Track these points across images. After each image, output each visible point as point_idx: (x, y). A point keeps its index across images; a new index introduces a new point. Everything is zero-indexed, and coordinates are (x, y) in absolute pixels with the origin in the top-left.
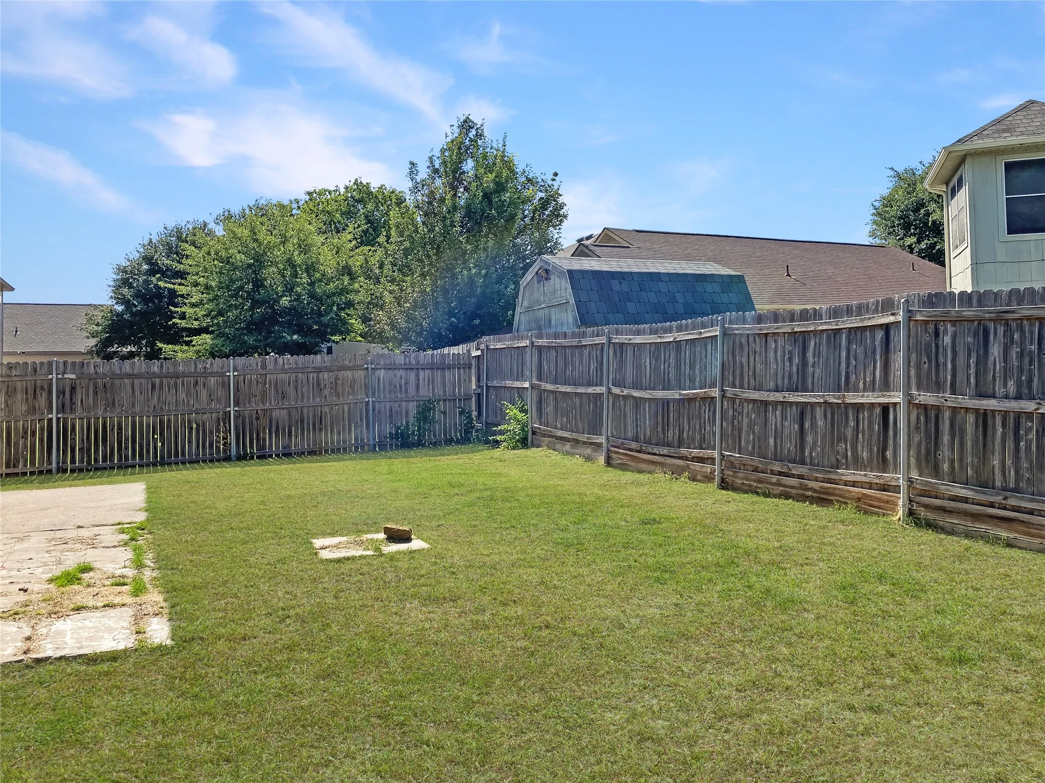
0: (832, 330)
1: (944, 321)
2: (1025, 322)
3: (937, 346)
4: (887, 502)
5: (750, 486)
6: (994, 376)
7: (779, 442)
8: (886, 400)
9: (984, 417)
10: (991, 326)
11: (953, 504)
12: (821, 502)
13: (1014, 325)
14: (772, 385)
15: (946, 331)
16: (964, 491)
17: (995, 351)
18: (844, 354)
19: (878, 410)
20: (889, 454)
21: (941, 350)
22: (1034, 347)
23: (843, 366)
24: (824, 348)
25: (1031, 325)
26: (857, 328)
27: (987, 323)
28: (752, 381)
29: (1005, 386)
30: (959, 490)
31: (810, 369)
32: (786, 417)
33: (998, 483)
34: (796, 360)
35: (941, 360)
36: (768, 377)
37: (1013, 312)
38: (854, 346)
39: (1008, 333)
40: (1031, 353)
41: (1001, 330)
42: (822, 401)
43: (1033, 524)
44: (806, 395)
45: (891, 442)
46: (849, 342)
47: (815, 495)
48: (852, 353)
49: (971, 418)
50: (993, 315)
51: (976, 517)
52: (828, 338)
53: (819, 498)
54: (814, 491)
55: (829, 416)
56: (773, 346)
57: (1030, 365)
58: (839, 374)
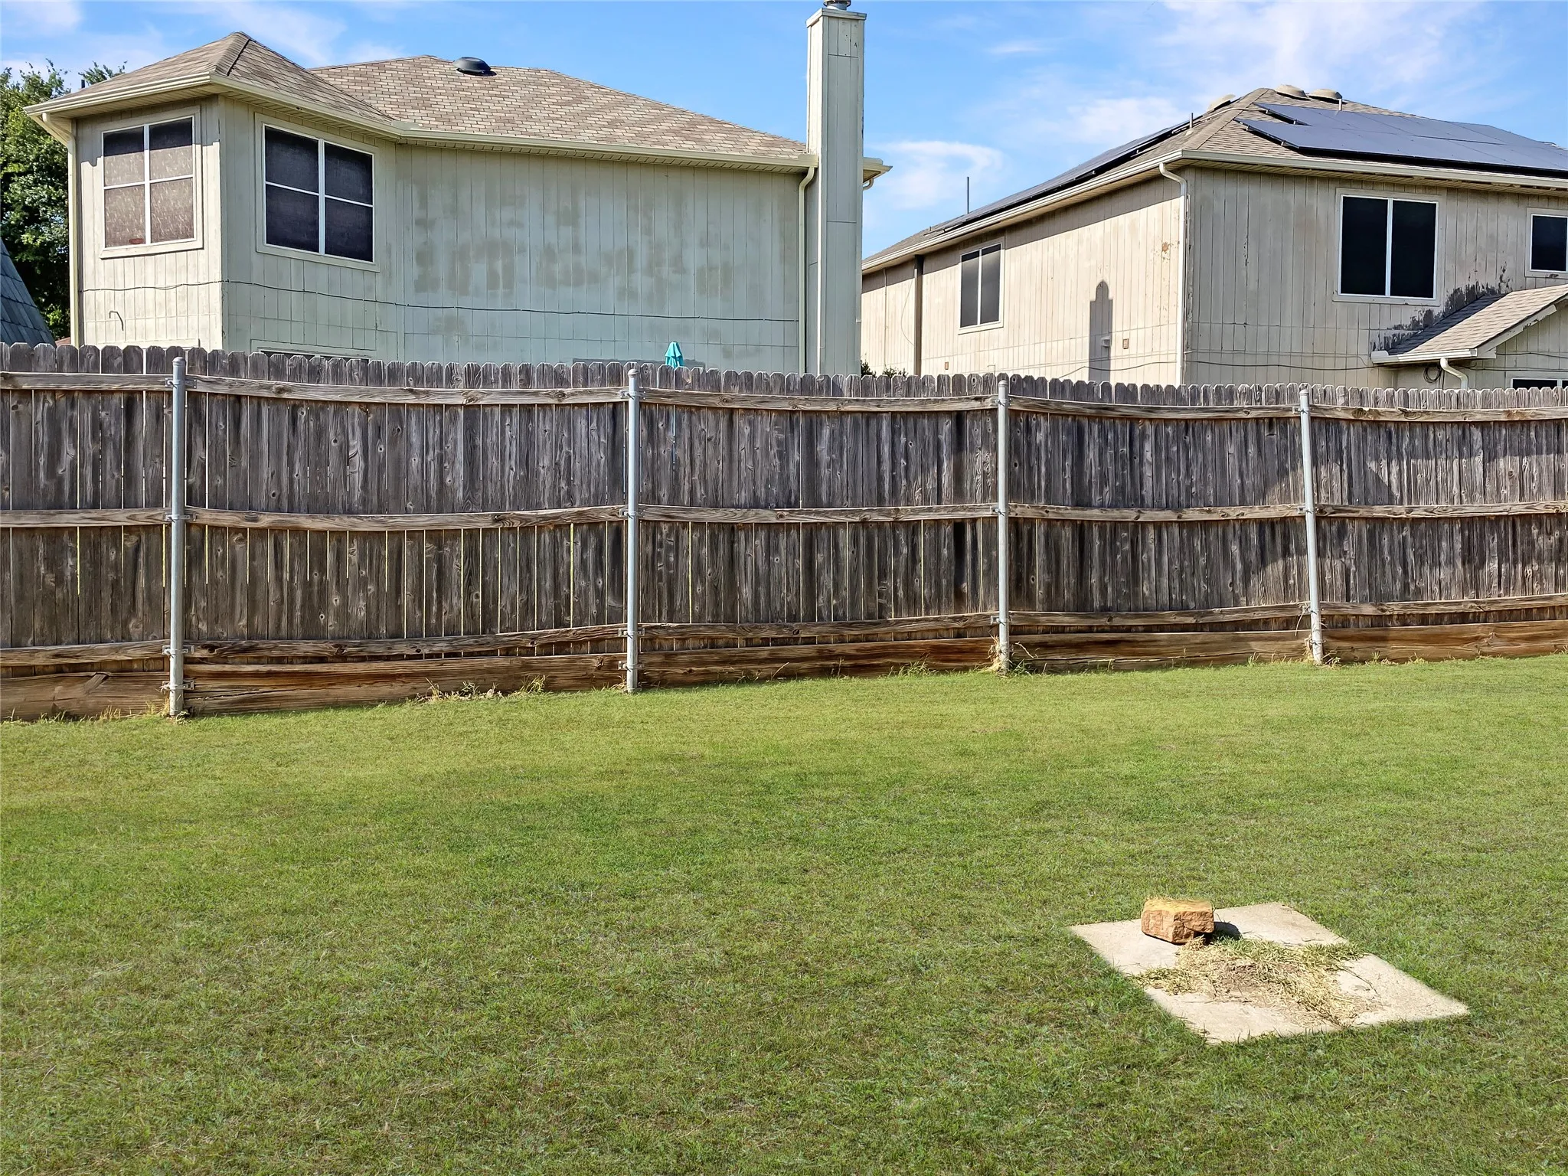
0: (862, 412)
1: (1037, 413)
2: (1117, 421)
3: (1029, 444)
4: (972, 651)
5: (708, 673)
6: (1090, 482)
7: (762, 590)
8: (959, 515)
9: (1081, 529)
10: (1085, 422)
11: (1055, 637)
12: (860, 672)
13: (1107, 423)
14: (744, 496)
15: (1038, 425)
16: (1067, 619)
17: (1091, 455)
18: (886, 450)
19: (948, 529)
20: (966, 587)
21: (1033, 448)
22: (1126, 450)
23: (886, 466)
24: (848, 441)
25: (1124, 425)
26: (907, 413)
27: (1081, 419)
28: (700, 492)
29: (1101, 493)
30: (1060, 618)
31: (825, 472)
32: (777, 549)
33: (1097, 604)
34: (797, 456)
35: (1034, 461)
36: (735, 483)
37: (1112, 409)
38: (903, 439)
39: (1103, 433)
40: (1122, 456)
41: (1096, 428)
42: (857, 519)
43: (1138, 642)
44: (827, 512)
45: (968, 571)
46: (894, 432)
47: (847, 663)
48: (901, 449)
49: (1067, 533)
50: (1093, 411)
51: (1080, 647)
52: (856, 424)
53: (855, 666)
54: (848, 657)
55: (862, 540)
56: (747, 431)
57: (1123, 470)
58: (880, 479)
